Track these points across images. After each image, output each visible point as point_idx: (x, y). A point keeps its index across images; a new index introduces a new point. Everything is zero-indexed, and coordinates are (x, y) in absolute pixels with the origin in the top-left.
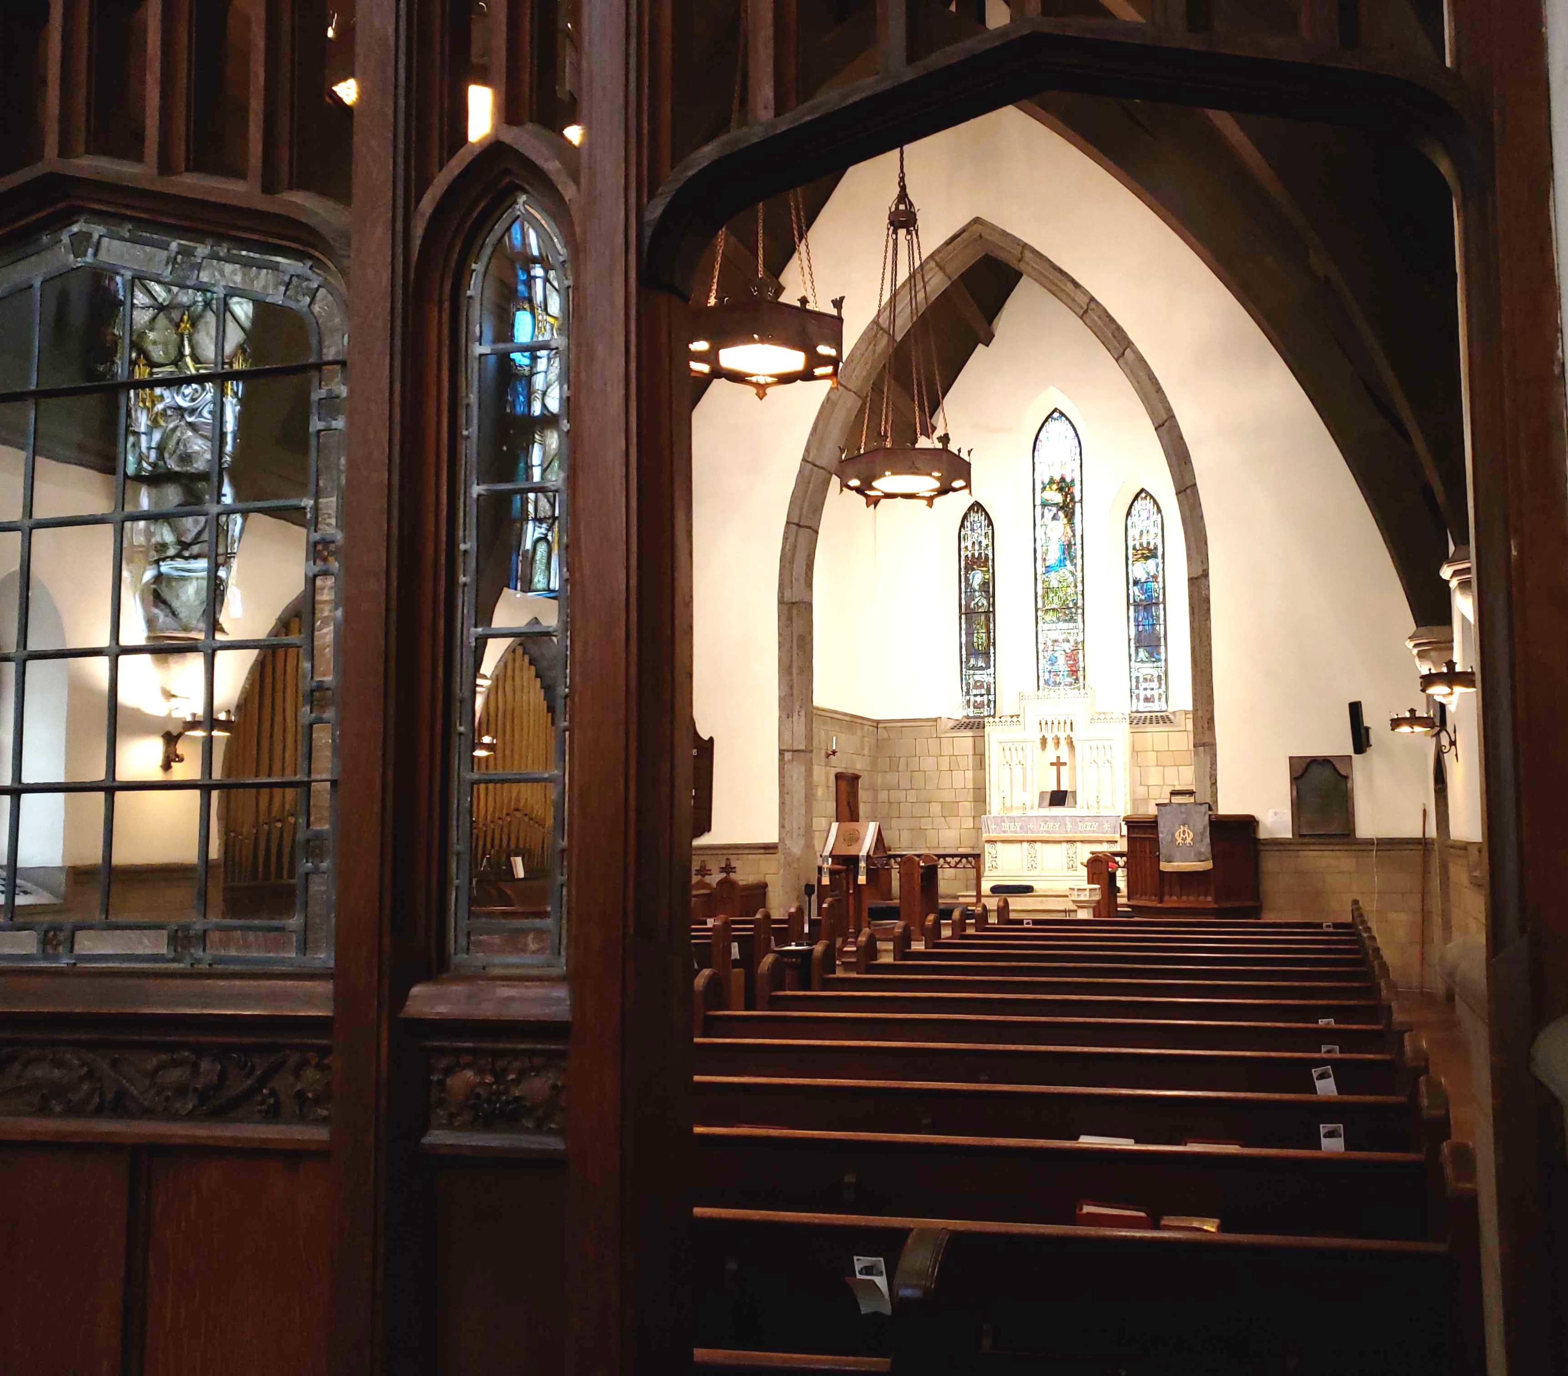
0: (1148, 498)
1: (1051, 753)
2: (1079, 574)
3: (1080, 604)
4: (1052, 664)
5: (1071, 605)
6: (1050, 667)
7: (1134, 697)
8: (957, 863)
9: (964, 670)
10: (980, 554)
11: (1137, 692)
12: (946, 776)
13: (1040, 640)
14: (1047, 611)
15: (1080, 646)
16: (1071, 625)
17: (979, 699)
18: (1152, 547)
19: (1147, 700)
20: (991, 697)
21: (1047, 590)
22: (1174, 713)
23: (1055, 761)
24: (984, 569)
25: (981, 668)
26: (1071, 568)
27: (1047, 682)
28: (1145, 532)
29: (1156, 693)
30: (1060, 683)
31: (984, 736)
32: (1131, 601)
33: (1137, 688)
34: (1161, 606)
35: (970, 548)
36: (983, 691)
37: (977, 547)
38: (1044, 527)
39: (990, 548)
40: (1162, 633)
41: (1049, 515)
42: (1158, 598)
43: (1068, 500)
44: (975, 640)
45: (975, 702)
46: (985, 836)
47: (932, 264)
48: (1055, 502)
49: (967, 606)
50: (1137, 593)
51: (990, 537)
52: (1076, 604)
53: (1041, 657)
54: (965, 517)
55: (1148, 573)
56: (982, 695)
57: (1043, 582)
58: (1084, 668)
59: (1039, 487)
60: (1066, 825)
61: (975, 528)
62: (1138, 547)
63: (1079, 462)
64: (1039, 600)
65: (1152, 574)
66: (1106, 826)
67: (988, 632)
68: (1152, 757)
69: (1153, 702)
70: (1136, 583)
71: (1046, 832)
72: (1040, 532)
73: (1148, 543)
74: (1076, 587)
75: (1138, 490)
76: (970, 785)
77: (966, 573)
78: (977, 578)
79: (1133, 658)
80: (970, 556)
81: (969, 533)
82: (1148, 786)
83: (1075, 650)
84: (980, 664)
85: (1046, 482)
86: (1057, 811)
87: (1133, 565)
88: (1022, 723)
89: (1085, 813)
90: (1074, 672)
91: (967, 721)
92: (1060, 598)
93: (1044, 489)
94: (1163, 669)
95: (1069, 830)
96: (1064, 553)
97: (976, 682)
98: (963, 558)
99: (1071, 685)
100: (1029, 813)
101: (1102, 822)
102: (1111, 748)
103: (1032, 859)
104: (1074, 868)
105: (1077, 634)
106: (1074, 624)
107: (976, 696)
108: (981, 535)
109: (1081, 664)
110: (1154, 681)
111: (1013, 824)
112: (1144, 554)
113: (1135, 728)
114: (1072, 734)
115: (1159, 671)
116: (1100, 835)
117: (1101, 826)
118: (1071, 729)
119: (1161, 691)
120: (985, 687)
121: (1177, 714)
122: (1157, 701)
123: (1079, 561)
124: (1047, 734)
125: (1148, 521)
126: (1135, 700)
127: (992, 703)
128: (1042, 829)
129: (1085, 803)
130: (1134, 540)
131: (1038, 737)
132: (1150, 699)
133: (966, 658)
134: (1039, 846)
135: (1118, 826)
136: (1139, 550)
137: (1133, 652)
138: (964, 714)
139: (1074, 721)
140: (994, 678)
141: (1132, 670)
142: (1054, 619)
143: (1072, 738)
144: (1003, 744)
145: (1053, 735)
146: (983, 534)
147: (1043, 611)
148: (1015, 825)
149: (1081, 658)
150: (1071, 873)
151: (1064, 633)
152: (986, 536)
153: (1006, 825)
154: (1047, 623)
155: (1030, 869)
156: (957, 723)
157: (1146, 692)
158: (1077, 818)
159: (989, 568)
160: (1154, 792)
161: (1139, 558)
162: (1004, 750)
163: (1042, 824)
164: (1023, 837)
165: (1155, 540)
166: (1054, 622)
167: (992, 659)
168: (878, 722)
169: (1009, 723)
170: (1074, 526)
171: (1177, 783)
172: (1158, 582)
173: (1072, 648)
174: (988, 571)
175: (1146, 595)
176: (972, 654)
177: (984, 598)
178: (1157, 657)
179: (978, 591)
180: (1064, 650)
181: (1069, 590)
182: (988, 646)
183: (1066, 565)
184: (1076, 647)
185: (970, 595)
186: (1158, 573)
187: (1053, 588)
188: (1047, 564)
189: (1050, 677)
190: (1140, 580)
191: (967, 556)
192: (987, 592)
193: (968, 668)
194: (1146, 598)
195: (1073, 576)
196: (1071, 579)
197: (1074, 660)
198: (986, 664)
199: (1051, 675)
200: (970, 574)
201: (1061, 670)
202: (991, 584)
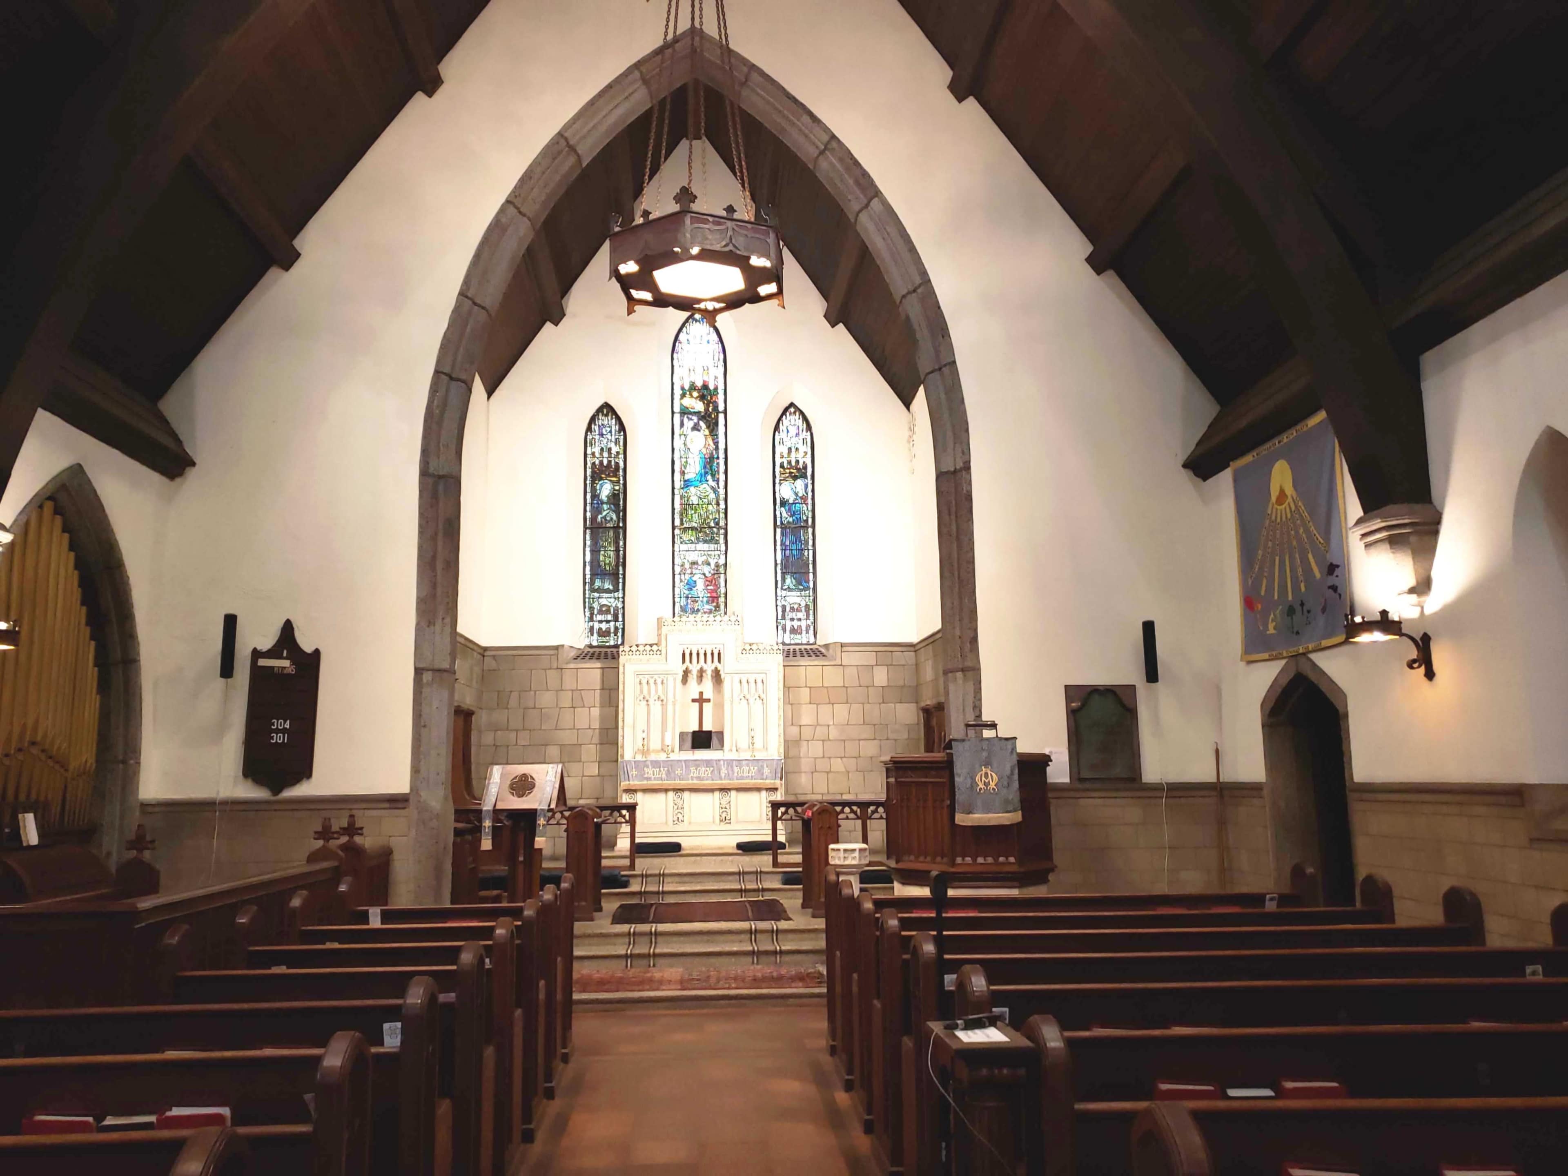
0: (797, 413)
1: (693, 689)
2: (722, 492)
3: (722, 523)
4: (690, 589)
5: (712, 524)
6: (687, 592)
7: (780, 628)
8: (608, 818)
9: (587, 592)
10: (610, 462)
11: (783, 622)
12: (567, 715)
13: (678, 561)
14: (685, 530)
15: (722, 570)
16: (712, 546)
17: (604, 626)
18: (801, 465)
19: (794, 631)
20: (619, 624)
21: (687, 506)
22: (826, 646)
23: (697, 697)
24: (614, 479)
25: (608, 591)
26: (714, 484)
27: (683, 609)
28: (793, 450)
29: (803, 624)
30: (698, 610)
31: (618, 668)
33: (784, 618)
35: (597, 455)
36: (610, 617)
37: (605, 454)
38: (683, 437)
39: (621, 456)
40: (811, 558)
41: (688, 424)
42: (806, 521)
43: (710, 409)
44: (602, 558)
45: (600, 629)
46: (624, 784)
47: (637, 74)
48: (696, 410)
49: (594, 519)
50: (784, 515)
51: (622, 444)
52: (717, 524)
53: (677, 584)
54: (592, 420)
55: (796, 494)
56: (608, 622)
57: (682, 497)
58: (726, 594)
59: (678, 392)
60: (719, 770)
61: (604, 432)
62: (785, 465)
63: (722, 369)
64: (677, 516)
65: (800, 495)
66: (766, 771)
67: (617, 551)
68: (804, 694)
69: (801, 633)
70: (784, 503)
71: (699, 778)
72: (678, 443)
73: (797, 462)
74: (718, 504)
75: (787, 404)
76: (596, 725)
77: (593, 482)
78: (606, 489)
79: (779, 585)
80: (597, 462)
81: (597, 437)
82: (800, 726)
83: (717, 573)
84: (607, 586)
85: (687, 387)
86: (702, 754)
87: (780, 484)
88: (664, 652)
89: (734, 756)
90: (714, 598)
91: (592, 650)
92: (700, 516)
93: (683, 396)
94: (811, 598)
95: (723, 775)
96: (705, 467)
97: (601, 606)
98: (589, 465)
99: (710, 612)
101: (762, 766)
102: (763, 682)
103: (679, 811)
104: (727, 821)
105: (719, 556)
106: (716, 546)
107: (601, 622)
108: (611, 441)
109: (723, 590)
110: (801, 611)
111: (658, 770)
112: (792, 473)
113: (787, 661)
114: (720, 667)
115: (807, 600)
116: (759, 782)
117: (760, 771)
118: (719, 661)
119: (809, 622)
120: (612, 612)
121: (831, 646)
122: (804, 632)
123: (722, 477)
124: (690, 667)
125: (797, 438)
126: (780, 631)
127: (620, 631)
128: (692, 775)
129: (734, 745)
130: (782, 457)
131: (680, 669)
132: (797, 630)
133: (591, 578)
134: (686, 795)
135: (779, 770)
136: (788, 469)
137: (779, 578)
138: (587, 642)
139: (722, 652)
140: (623, 602)
141: (779, 598)
142: (692, 538)
143: (719, 671)
144: (641, 677)
145: (699, 667)
146: (613, 440)
147: (680, 529)
148: (660, 771)
149: (722, 584)
150: (724, 826)
151: (705, 555)
152: (617, 442)
153: (649, 771)
154: (686, 543)
155: (676, 822)
156: (580, 652)
157: (793, 623)
158: (730, 763)
159: (619, 478)
160: (807, 733)
161: (787, 477)
162: (640, 683)
163: (693, 769)
164: (670, 785)
165: (804, 459)
166: (692, 543)
167: (621, 580)
168: (486, 649)
169: (648, 652)
170: (717, 438)
171: (831, 723)
172: (807, 504)
173: (712, 572)
174: (618, 482)
175: (794, 518)
176: (598, 574)
177: (614, 511)
178: (805, 584)
179: (606, 503)
180: (704, 574)
181: (710, 507)
182: (617, 566)
183: (707, 481)
184: (717, 571)
185: (597, 508)
186: (807, 494)
187: (693, 504)
188: (686, 477)
189: (687, 603)
190: (788, 501)
191: (594, 464)
192: (617, 505)
193: (593, 590)
194: (793, 520)
195: (715, 493)
196: (712, 496)
197: (715, 585)
198: (613, 586)
199: (689, 601)
200: (597, 484)
201: (699, 595)
202: (621, 497)
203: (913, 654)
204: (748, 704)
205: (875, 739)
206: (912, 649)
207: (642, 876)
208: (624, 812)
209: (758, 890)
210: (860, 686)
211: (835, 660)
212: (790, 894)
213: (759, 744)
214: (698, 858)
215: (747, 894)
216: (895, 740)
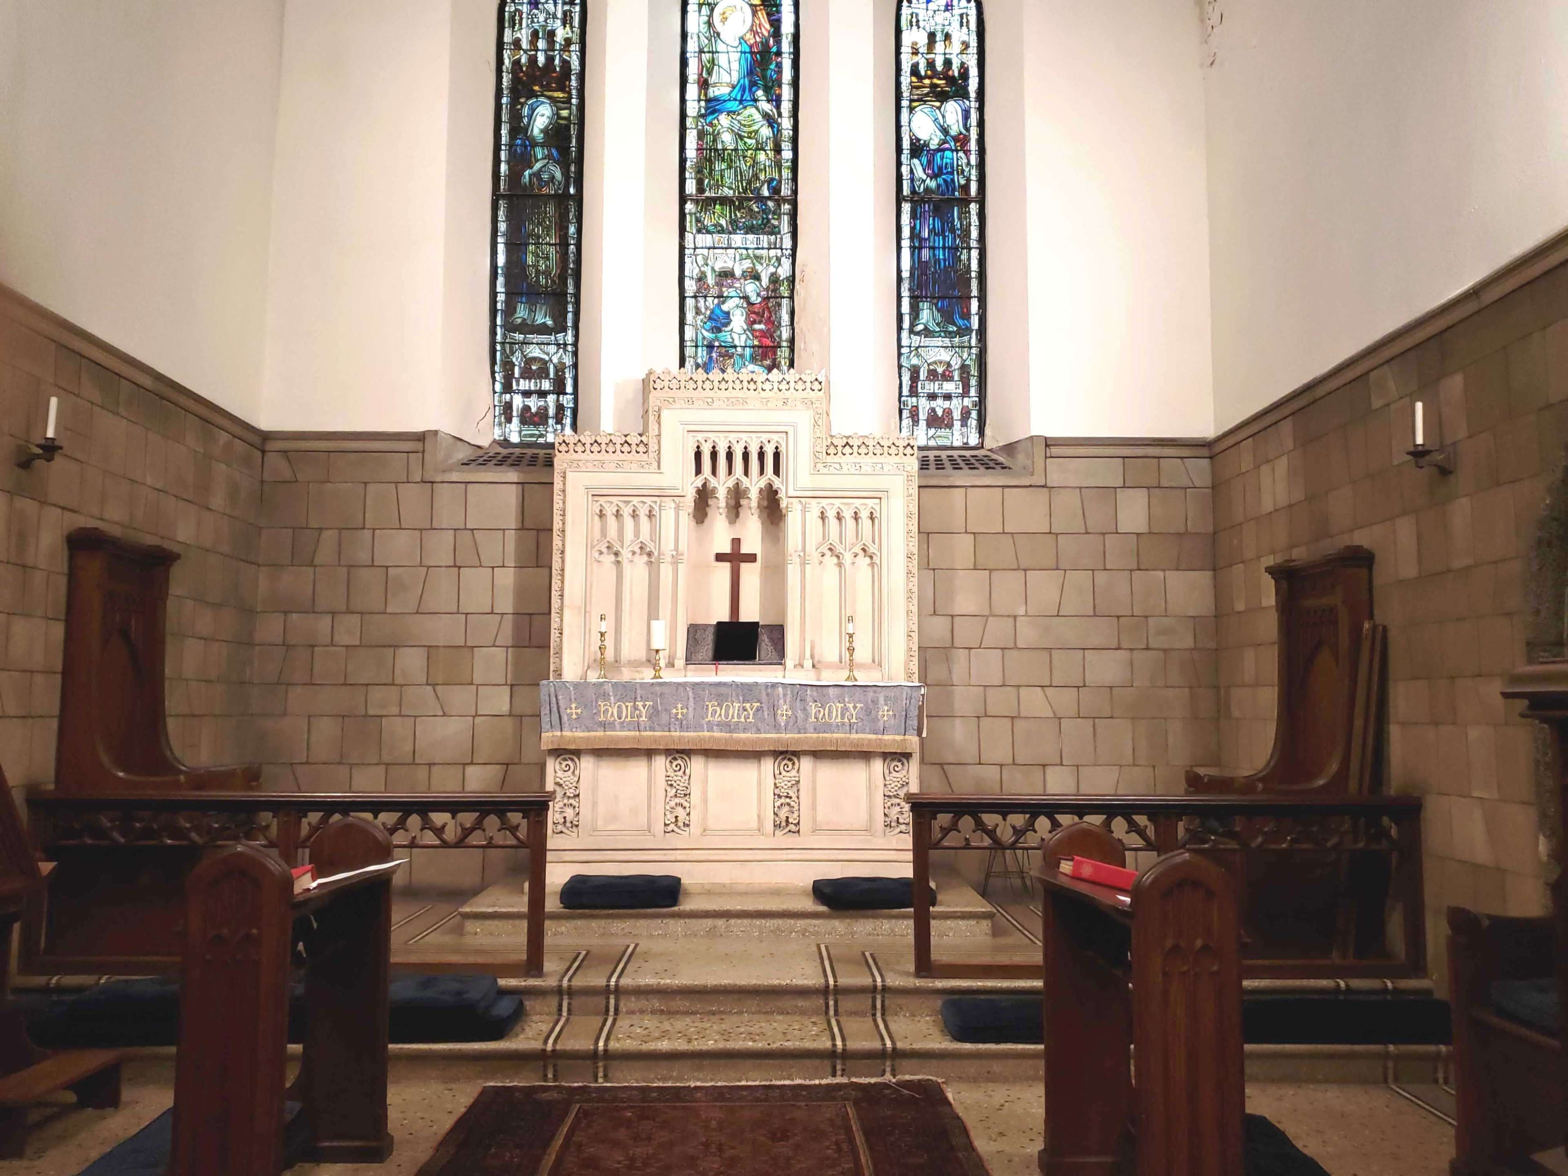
1: (720, 533)
2: (786, 123)
3: (786, 191)
4: (717, 330)
5: (766, 192)
6: (710, 335)
7: (905, 414)
8: (467, 832)
9: (499, 330)
10: (550, 60)
11: (912, 401)
12: (443, 582)
13: (691, 269)
14: (707, 204)
15: (784, 290)
16: (765, 239)
17: (534, 403)
18: (955, 70)
19: (934, 421)
20: (567, 401)
22: (1010, 449)
23: (727, 549)
24: (560, 95)
25: (543, 330)
28: (939, 37)
29: (956, 405)
31: (549, 483)
32: (906, 191)
33: (913, 392)
34: (974, 208)
35: (525, 45)
36: (546, 385)
37: (541, 44)
38: (705, 9)
39: (575, 47)
40: (974, 266)
42: (966, 188)
44: (530, 260)
45: (527, 408)
46: (549, 737)
49: (515, 176)
50: (920, 173)
51: (576, 23)
52: (776, 190)
53: (690, 316)
55: (945, 131)
56: (542, 394)
57: (701, 135)
58: (792, 341)
60: (774, 708)
62: (922, 69)
64: (690, 174)
65: (954, 132)
66: (885, 713)
67: (563, 244)
68: (962, 549)
69: (950, 425)
70: (918, 148)
72: (696, 21)
73: (948, 63)
74: (778, 150)
76: (506, 604)
78: (541, 115)
79: (906, 324)
80: (524, 60)
81: (525, 7)
82: (952, 616)
83: (772, 296)
84: (540, 320)
87: (911, 109)
88: (653, 447)
89: (805, 677)
90: (766, 350)
91: (504, 452)
92: (738, 173)
94: (975, 351)
95: (782, 721)
96: (750, 73)
97: (529, 361)
100: (668, 676)
101: (875, 702)
102: (872, 518)
103: (677, 800)
104: (792, 827)
105: (778, 260)
106: (773, 238)
107: (527, 394)
108: (555, 17)
109: (785, 334)
110: (951, 379)
111: (630, 705)
112: (937, 86)
113: (925, 476)
114: (777, 483)
115: (965, 356)
116: (865, 738)
117: (870, 711)
118: (777, 471)
119: (967, 402)
120: (552, 376)
121: (1020, 447)
122: (957, 424)
123: (786, 93)
124: (713, 482)
125: (948, 14)
126: (906, 422)
127: (568, 413)
128: (710, 718)
129: (808, 654)
130: (915, 52)
131: (689, 486)
132: (942, 419)
133: (507, 302)
134: (697, 765)
135: (914, 712)
136: (927, 77)
137: (906, 308)
138: (497, 434)
139: (782, 449)
140: (575, 354)
141: (904, 350)
142: (723, 222)
143: (776, 492)
144: (602, 500)
145: (731, 483)
146: (559, 15)
147: (697, 202)
148: (636, 708)
149: (785, 318)
150: (783, 839)
151: (748, 257)
152: (566, 19)
153: (611, 710)
154: (708, 232)
155: (672, 826)
156: (480, 453)
157: (933, 404)
158: (799, 691)
159: (570, 93)
160: (966, 632)
161: (927, 95)
162: (601, 515)
163: (711, 705)
164: (655, 740)
165: (964, 58)
166: (722, 231)
167: (570, 308)
168: (267, 436)
169: (618, 446)
170: (779, 12)
171: (1021, 611)
172: (967, 153)
173: (763, 293)
174: (568, 101)
175: (940, 180)
176: (521, 294)
177: (557, 162)
178: (960, 322)
179: (542, 145)
180: (746, 298)
181: (761, 157)
182: (563, 279)
183: (756, 100)
184: (774, 291)
185: (522, 154)
186: (968, 130)
187: (724, 150)
188: (713, 92)
189: (711, 358)
190: (926, 144)
191: (517, 63)
192: (564, 150)
193: (510, 327)
194: (939, 186)
195: (771, 125)
196: (766, 132)
197: (769, 321)
198: (554, 321)
199: (714, 355)
200: (523, 104)
201: (737, 343)
202: (573, 131)
203: (1205, 462)
204: (840, 565)
205: (1119, 648)
206: (1205, 452)
207: (559, 992)
208: (515, 817)
209: (881, 1055)
210: (1087, 533)
211: (1032, 474)
212: (971, 1068)
213: (863, 654)
214: (720, 922)
215: (850, 1063)
216: (1165, 651)
